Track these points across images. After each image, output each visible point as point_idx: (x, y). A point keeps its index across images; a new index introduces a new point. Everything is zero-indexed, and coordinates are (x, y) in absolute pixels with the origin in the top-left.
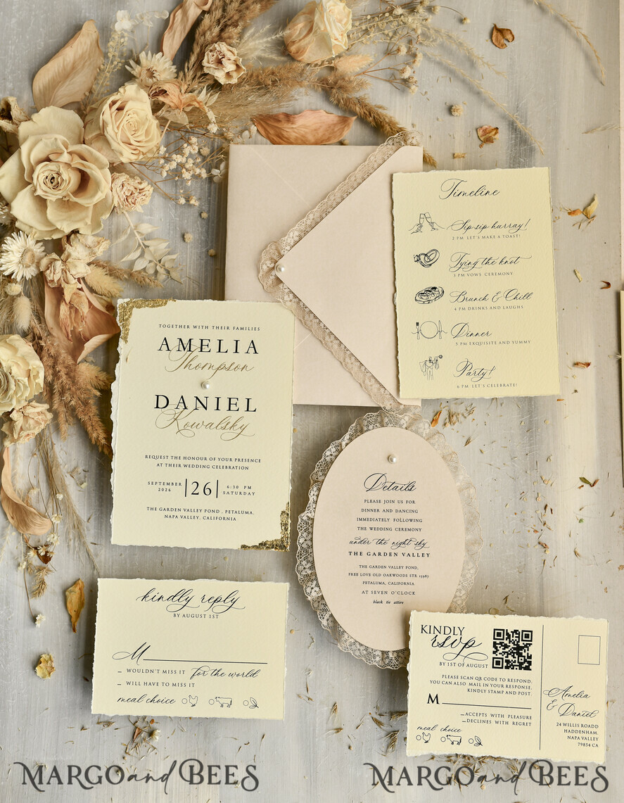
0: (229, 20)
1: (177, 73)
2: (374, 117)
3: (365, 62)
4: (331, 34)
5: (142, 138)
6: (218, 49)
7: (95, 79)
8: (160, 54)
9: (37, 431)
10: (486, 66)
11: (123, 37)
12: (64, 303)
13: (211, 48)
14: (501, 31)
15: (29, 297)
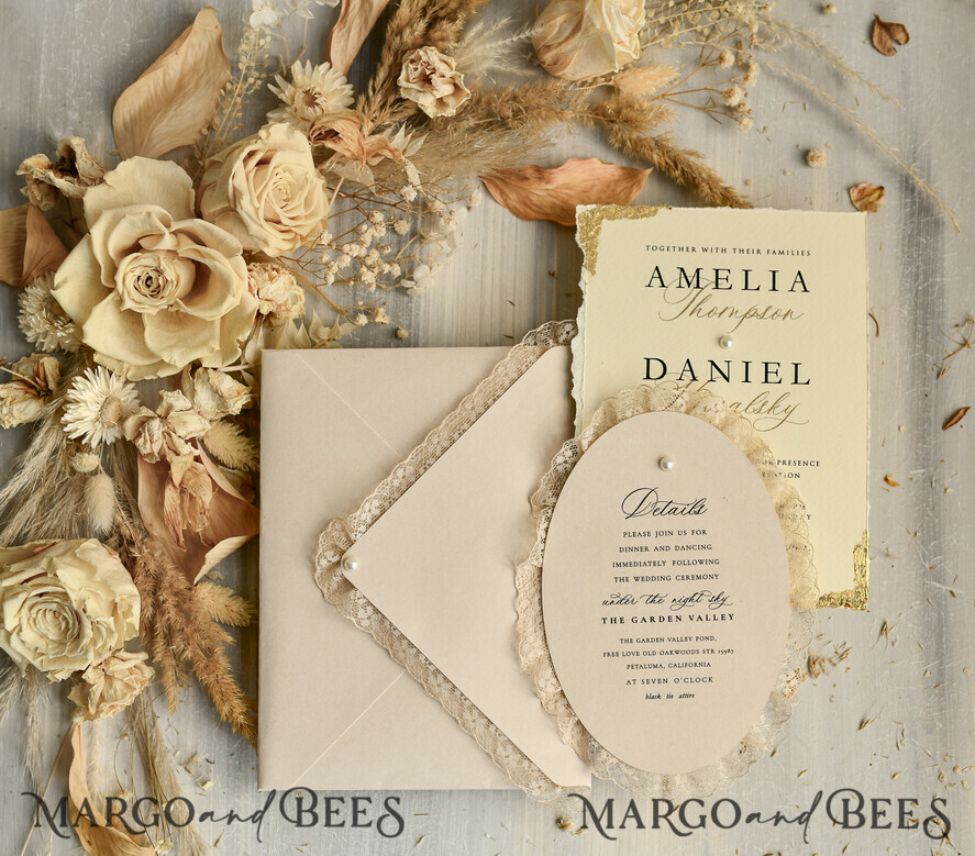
0: (442, 8)
1: (355, 96)
2: (683, 171)
3: (666, 79)
4: (612, 36)
5: (300, 212)
6: (424, 58)
7: (217, 106)
8: (326, 65)
9: (128, 701)
10: (866, 85)
11: (263, 35)
12: (171, 486)
13: (412, 57)
14: (888, 28)
15: (111, 475)
